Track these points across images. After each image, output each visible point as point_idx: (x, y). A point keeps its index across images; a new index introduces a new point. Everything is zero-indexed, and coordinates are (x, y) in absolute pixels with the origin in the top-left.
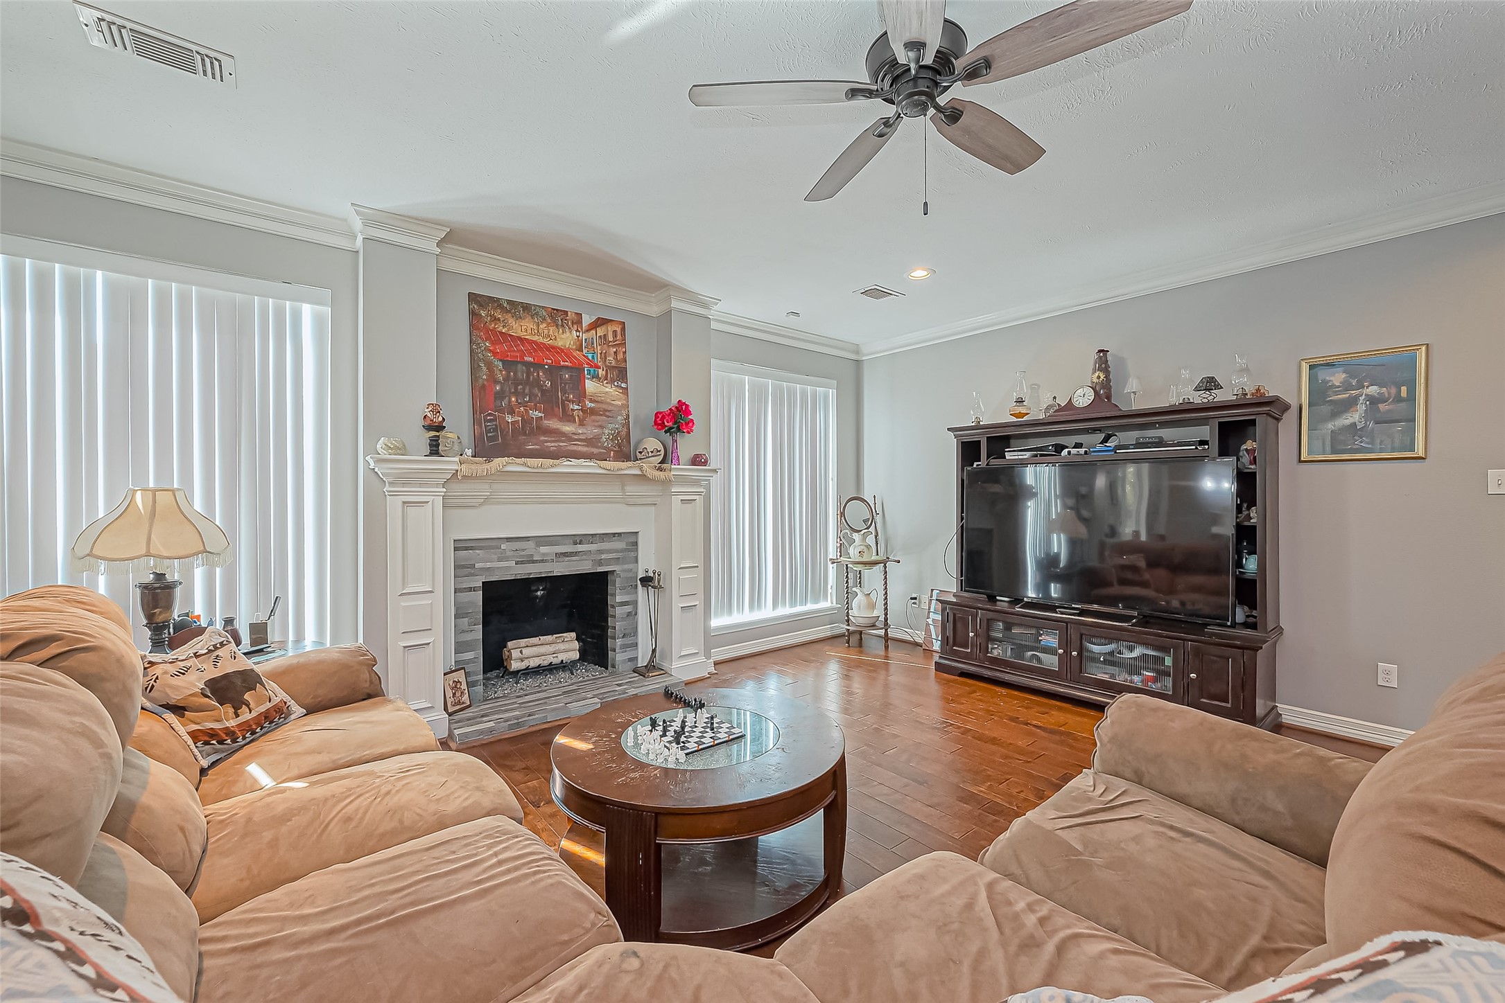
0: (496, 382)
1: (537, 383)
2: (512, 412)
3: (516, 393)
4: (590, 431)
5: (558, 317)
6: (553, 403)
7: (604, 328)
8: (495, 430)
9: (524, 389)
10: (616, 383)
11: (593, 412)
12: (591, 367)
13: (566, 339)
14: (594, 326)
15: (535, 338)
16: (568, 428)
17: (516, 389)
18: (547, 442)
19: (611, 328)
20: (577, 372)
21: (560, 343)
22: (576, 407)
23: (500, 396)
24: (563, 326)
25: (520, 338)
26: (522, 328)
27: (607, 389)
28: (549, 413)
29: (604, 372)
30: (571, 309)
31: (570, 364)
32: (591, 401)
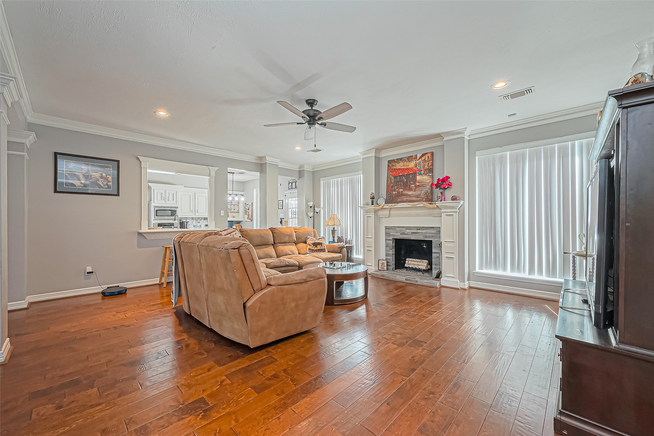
0: (392, 183)
1: (402, 181)
2: (395, 191)
3: (396, 185)
4: (418, 192)
5: (410, 159)
6: (407, 186)
7: (424, 156)
8: (390, 196)
9: (398, 183)
10: (427, 175)
11: (419, 186)
12: (419, 171)
13: (412, 165)
14: (421, 157)
15: (403, 167)
16: (410, 193)
17: (396, 184)
18: (404, 198)
19: (427, 156)
20: (415, 174)
21: (410, 167)
22: (413, 186)
23: (392, 187)
24: (411, 161)
25: (399, 169)
26: (399, 166)
27: (424, 177)
28: (404, 189)
29: (423, 172)
30: (413, 154)
31: (412, 172)
32: (418, 183)
